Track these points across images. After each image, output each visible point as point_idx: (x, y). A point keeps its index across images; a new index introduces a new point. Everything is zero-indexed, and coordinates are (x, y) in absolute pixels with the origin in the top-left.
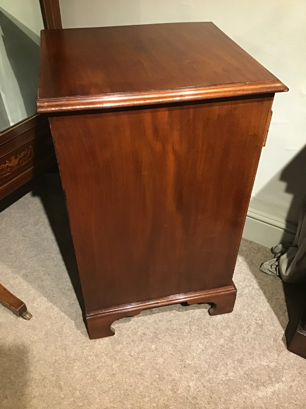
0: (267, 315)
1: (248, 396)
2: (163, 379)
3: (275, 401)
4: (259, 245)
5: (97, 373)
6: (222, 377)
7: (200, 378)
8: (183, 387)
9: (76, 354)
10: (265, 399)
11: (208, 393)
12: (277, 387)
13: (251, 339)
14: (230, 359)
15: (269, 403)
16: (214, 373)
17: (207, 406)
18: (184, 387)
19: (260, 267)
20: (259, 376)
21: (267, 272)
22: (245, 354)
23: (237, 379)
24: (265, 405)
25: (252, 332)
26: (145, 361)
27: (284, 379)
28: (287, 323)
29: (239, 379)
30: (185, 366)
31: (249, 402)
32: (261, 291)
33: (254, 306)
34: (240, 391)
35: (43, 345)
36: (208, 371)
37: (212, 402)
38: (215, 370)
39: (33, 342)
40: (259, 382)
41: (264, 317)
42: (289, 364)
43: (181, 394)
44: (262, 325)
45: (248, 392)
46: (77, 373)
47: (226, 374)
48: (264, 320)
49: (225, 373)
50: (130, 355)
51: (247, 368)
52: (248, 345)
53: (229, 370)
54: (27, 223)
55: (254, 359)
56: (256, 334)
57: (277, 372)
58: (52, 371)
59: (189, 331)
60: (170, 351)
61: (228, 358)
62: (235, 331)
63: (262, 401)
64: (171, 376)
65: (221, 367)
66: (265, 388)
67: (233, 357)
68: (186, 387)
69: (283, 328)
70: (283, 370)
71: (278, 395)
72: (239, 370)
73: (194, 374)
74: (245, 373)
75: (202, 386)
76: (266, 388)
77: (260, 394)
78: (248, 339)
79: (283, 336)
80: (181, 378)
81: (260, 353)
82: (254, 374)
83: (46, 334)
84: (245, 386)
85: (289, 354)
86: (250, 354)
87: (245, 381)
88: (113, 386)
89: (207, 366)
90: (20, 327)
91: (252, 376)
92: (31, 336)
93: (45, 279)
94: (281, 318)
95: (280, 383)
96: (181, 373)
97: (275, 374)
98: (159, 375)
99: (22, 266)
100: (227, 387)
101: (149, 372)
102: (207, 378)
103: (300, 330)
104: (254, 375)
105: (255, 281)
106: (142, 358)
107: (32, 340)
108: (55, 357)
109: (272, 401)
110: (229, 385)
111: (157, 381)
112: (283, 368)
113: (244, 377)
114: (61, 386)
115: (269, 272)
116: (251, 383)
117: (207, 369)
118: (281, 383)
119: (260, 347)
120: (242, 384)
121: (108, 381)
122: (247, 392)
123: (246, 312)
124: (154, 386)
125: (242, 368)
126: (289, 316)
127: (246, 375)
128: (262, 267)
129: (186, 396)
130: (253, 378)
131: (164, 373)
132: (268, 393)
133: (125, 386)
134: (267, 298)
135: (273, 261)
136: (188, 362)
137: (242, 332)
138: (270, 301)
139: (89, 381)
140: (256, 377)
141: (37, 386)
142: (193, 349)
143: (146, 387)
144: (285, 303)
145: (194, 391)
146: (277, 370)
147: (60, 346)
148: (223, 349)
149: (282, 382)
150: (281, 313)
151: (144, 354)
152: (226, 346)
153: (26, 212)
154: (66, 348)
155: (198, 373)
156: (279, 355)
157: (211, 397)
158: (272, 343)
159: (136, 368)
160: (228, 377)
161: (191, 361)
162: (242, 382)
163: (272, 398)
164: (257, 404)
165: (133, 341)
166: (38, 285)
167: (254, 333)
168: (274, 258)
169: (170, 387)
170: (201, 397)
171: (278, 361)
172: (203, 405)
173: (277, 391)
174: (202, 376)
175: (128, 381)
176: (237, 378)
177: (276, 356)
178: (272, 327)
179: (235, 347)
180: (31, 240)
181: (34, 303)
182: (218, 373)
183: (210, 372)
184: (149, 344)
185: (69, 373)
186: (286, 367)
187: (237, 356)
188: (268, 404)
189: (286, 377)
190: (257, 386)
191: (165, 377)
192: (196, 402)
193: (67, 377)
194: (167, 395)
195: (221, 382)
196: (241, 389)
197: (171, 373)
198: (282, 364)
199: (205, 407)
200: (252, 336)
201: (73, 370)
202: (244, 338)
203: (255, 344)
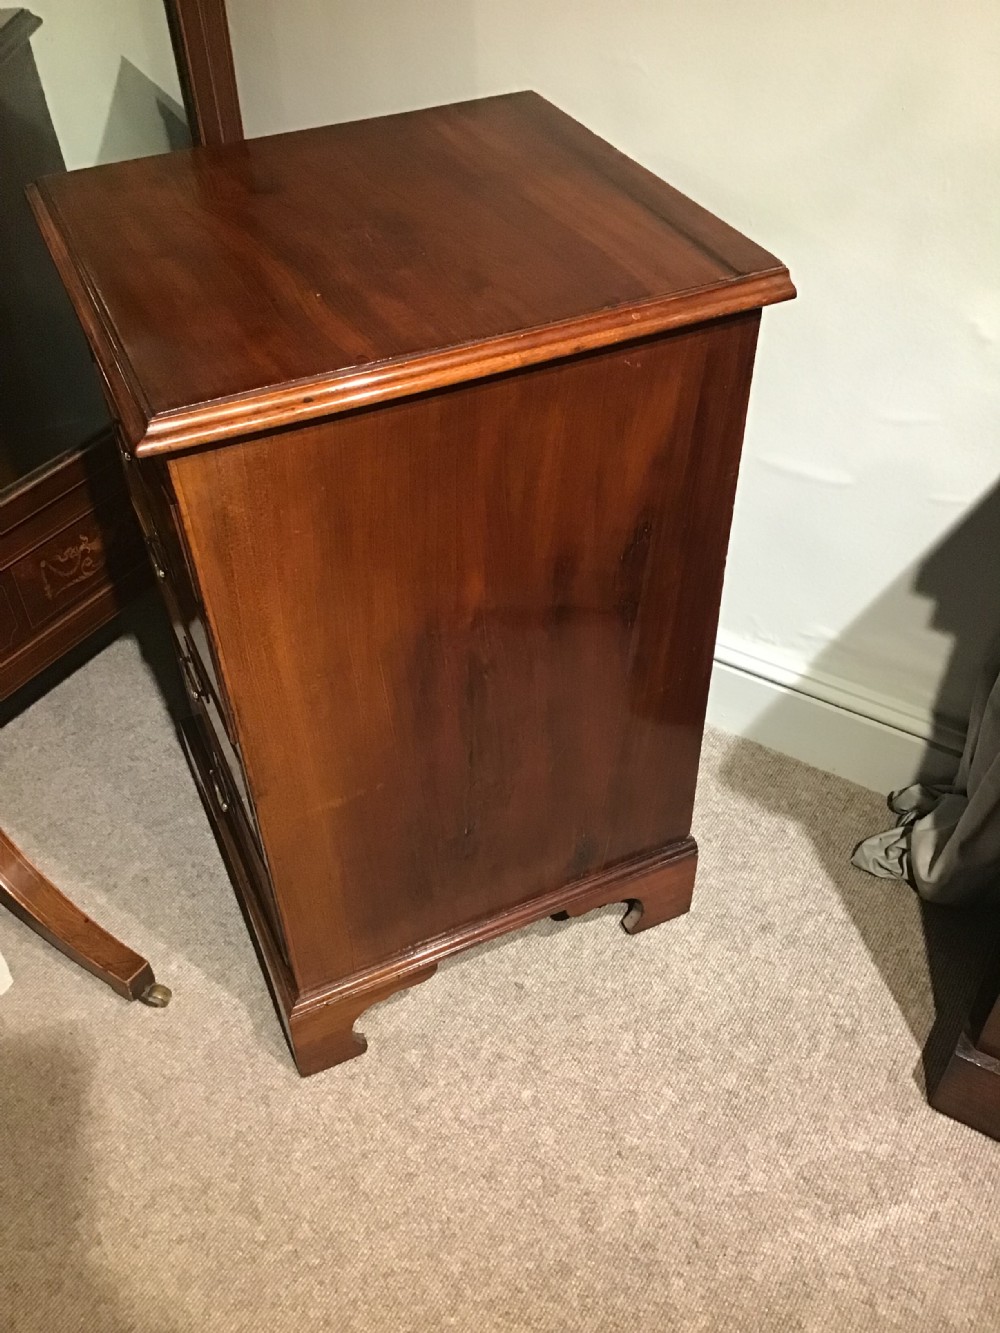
0: (869, 1001)
1: (806, 1241)
2: (554, 1189)
3: (886, 1258)
4: (851, 783)
5: (361, 1170)
6: (731, 1186)
7: (665, 1190)
8: (613, 1213)
9: (297, 1116)
10: (857, 1252)
11: (687, 1233)
12: (892, 1217)
13: (820, 1073)
14: (755, 1132)
15: (870, 1264)
16: (706, 1173)
17: (685, 1271)
18: (616, 1215)
19: (853, 855)
20: (840, 1183)
21: (872, 871)
22: (801, 1116)
23: (776, 1193)
24: (857, 1268)
25: (822, 1054)
26: (502, 1137)
27: (914, 1192)
28: (931, 1024)
29: (781, 1191)
30: (619, 1153)
31: (808, 1258)
32: (853, 929)
33: (832, 975)
34: (783, 1228)
35: (201, 1089)
36: (690, 1167)
37: (699, 1259)
38: (710, 1165)
39: (170, 1079)
40: (840, 1201)
41: (860, 1007)
42: (933, 1148)
43: (608, 1236)
44: (854, 1031)
45: (807, 1229)
46: (302, 1173)
47: (743, 1178)
48: (860, 1015)
49: (740, 1173)
50: (456, 1119)
51: (807, 1160)
52: (811, 1091)
53: (752, 1166)
54: (140, 718)
55: (828, 1133)
56: (835, 1058)
57: (897, 1172)
58: (231, 1166)
59: (632, 1049)
60: (576, 1107)
61: (750, 1130)
62: (773, 1050)
63: (848, 1257)
64: (579, 1182)
65: (727, 1157)
66: (856, 1219)
67: (764, 1128)
68: (623, 1213)
69: (918, 1040)
70: (913, 1165)
71: (895, 1242)
72: (781, 1165)
73: (649, 1175)
74: (799, 1174)
75: (672, 1211)
76: (859, 1217)
77: (843, 1236)
78: (811, 1072)
79: (915, 1064)
80: (608, 1188)
81: (846, 1116)
82: (826, 1176)
83: (209, 1056)
84: (800, 1213)
85: (934, 1118)
86: (815, 1117)
87: (798, 1199)
88: (408, 1209)
89: (685, 1152)
90: (132, 1035)
91: (819, 1182)
92: (162, 1062)
93: (200, 889)
94: (913, 1012)
95: (902, 1205)
96: (608, 1171)
97: (890, 1178)
98: (544, 1178)
99: (130, 850)
100: (746, 1213)
101: (512, 1169)
102: (686, 1189)
103: (966, 1049)
104: (826, 1181)
105: (836, 897)
106: (492, 1130)
107: (167, 1072)
108: (238, 1123)
109: (877, 1258)
110: (749, 1210)
111: (536, 1196)
112: (915, 1161)
113: (797, 1187)
114: (256, 1209)
115: (878, 868)
116: (816, 1205)
117: (686, 1162)
118: (907, 1204)
119: (846, 1097)
120: (790, 1206)
121: (392, 1196)
122: (804, 1231)
123: (804, 992)
124: (528, 1210)
125: (790, 1158)
126: (937, 1005)
127: (802, 1181)
128: (858, 853)
129: (624, 1240)
130: (822, 1190)
131: (557, 1173)
132: (866, 1233)
133: (444, 1208)
134: (870, 948)
135: (892, 836)
136: (631, 1140)
137: (794, 1053)
138: (880, 959)
139: (338, 1195)
140: (832, 1186)
141: (186, 1209)
142: (646, 1102)
143: (505, 1213)
144: (926, 966)
145: (647, 1225)
146: (896, 1165)
147: (250, 1092)
148: (735, 1101)
149: (910, 1199)
150: (913, 994)
151: (497, 1115)
152: (743, 1094)
153: (137, 683)
154: (267, 1097)
155: (660, 1174)
156: (902, 1121)
157: (696, 1243)
158: (882, 1086)
159: (476, 1157)
160: (749, 1184)
161: (639, 1138)
162: (789, 1202)
163: (877, 1247)
164: (832, 1266)
165: (465, 1076)
166: (181, 908)
167: (829, 1056)
168: (897, 827)
169: (576, 1214)
170: (666, 1244)
171: (900, 1140)
172: (674, 1266)
173: (892, 1229)
174: (673, 1180)
175: (453, 1195)
176: (775, 1190)
177: (894, 1125)
178: (885, 1038)
179: (772, 1098)
180: (154, 771)
181: (170, 963)
182: (720, 1174)
183: (695, 1170)
184: (514, 1086)
185: (279, 1172)
186: (923, 1159)
187: (776, 1125)
188: (867, 1266)
189: (923, 1186)
190: (835, 1214)
191: (561, 1186)
192: (652, 1258)
193: (274, 1183)
194: (568, 1238)
195: (727, 1199)
196: (785, 1221)
197: (578, 1171)
198: (911, 1149)
199: (679, 1273)
200: (824, 1064)
201: (290, 1162)
202: (798, 1070)
203: (831, 1088)
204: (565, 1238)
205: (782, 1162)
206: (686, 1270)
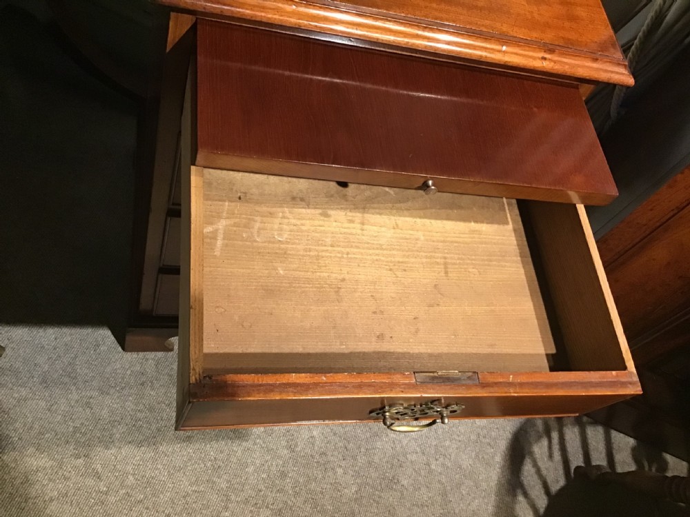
11: (341, 444)
18: (305, 440)
37: (349, 456)
43: (302, 452)
58: (74, 449)
68: (308, 439)
83: (44, 381)
108: (73, 422)
114: (97, 473)
129: (311, 453)
141: (50, 480)
145: (321, 443)
147: (77, 401)
154: (89, 403)
157: (346, 448)
169: (284, 443)
170: (332, 451)
172: (337, 462)
192: (325, 460)
199: (340, 465)
201: (113, 441)
204: (280, 457)
206: (343, 464)
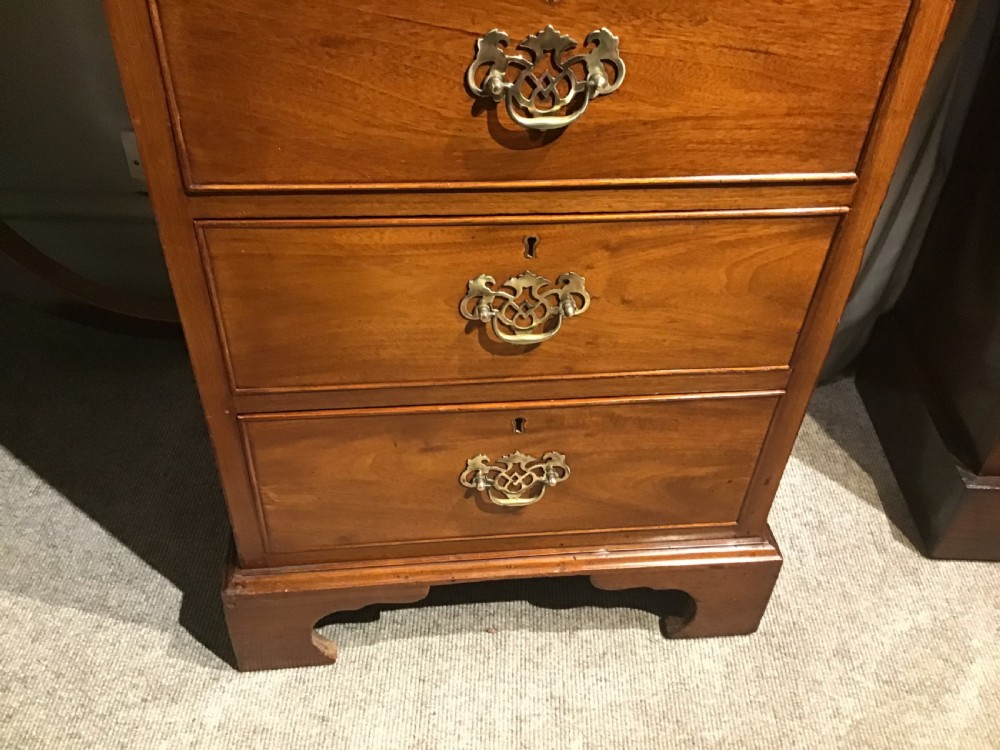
0: (812, 490)
1: (934, 743)
10: (979, 728)
12: (979, 677)
13: (823, 574)
14: (813, 661)
16: (804, 728)
20: (917, 670)
22: (838, 624)
23: (875, 712)
25: (812, 556)
28: (873, 487)
29: (877, 706)
34: (906, 742)
36: (785, 731)
38: (801, 719)
40: (929, 686)
41: (809, 499)
42: (958, 595)
44: (821, 522)
45: (926, 732)
47: (837, 713)
48: (816, 506)
49: (831, 710)
51: (875, 663)
52: (829, 596)
53: (836, 697)
55: (871, 627)
56: (824, 555)
57: (950, 633)
60: (636, 730)
61: (808, 661)
63: (977, 737)
65: (809, 700)
66: (955, 695)
67: (818, 653)
69: (876, 505)
70: (957, 619)
72: (858, 682)
74: (879, 681)
76: (956, 693)
78: (815, 578)
79: (889, 528)
81: (873, 604)
82: (901, 670)
84: (908, 719)
85: (938, 567)
86: (852, 618)
87: (896, 706)
89: (770, 718)
91: (900, 679)
94: (851, 482)
95: (977, 661)
97: (948, 640)
104: (905, 675)
112: (955, 615)
113: (887, 695)
116: (915, 702)
117: (778, 727)
118: (980, 657)
119: (859, 585)
120: (895, 717)
122: (924, 736)
125: (861, 670)
126: (864, 467)
127: (886, 686)
130: (908, 684)
132: (973, 705)
136: (711, 736)
140: (913, 676)
142: (698, 687)
144: (832, 441)
146: (944, 626)
149: (978, 651)
150: (840, 469)
156: (918, 584)
158: (879, 560)
160: (847, 717)
161: (718, 729)
162: (892, 714)
163: (990, 712)
167: (819, 556)
173: (988, 688)
176: (872, 709)
177: (914, 591)
178: (848, 516)
179: (803, 621)
182: (815, 722)
183: (791, 730)
186: (958, 609)
187: (825, 643)
189: (978, 634)
190: (935, 702)
196: (903, 735)
198: (944, 605)
200: (820, 565)
202: (804, 582)
203: (842, 585)
205: (858, 677)
